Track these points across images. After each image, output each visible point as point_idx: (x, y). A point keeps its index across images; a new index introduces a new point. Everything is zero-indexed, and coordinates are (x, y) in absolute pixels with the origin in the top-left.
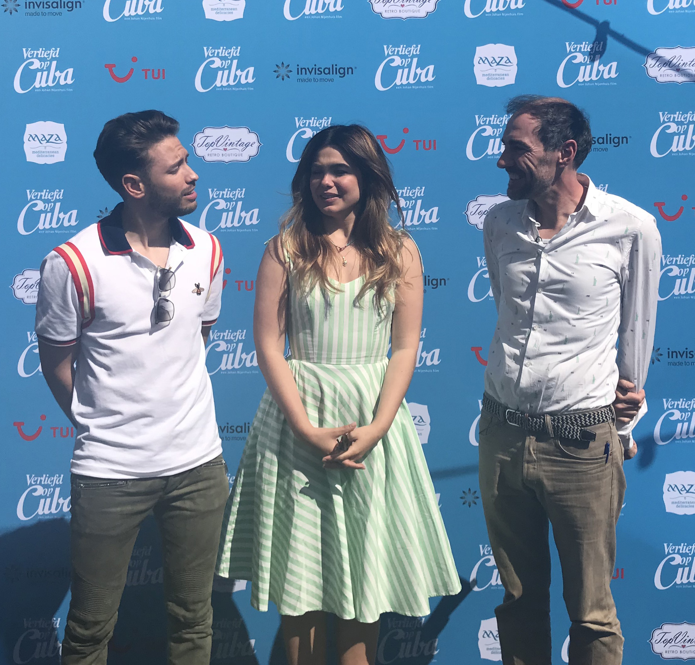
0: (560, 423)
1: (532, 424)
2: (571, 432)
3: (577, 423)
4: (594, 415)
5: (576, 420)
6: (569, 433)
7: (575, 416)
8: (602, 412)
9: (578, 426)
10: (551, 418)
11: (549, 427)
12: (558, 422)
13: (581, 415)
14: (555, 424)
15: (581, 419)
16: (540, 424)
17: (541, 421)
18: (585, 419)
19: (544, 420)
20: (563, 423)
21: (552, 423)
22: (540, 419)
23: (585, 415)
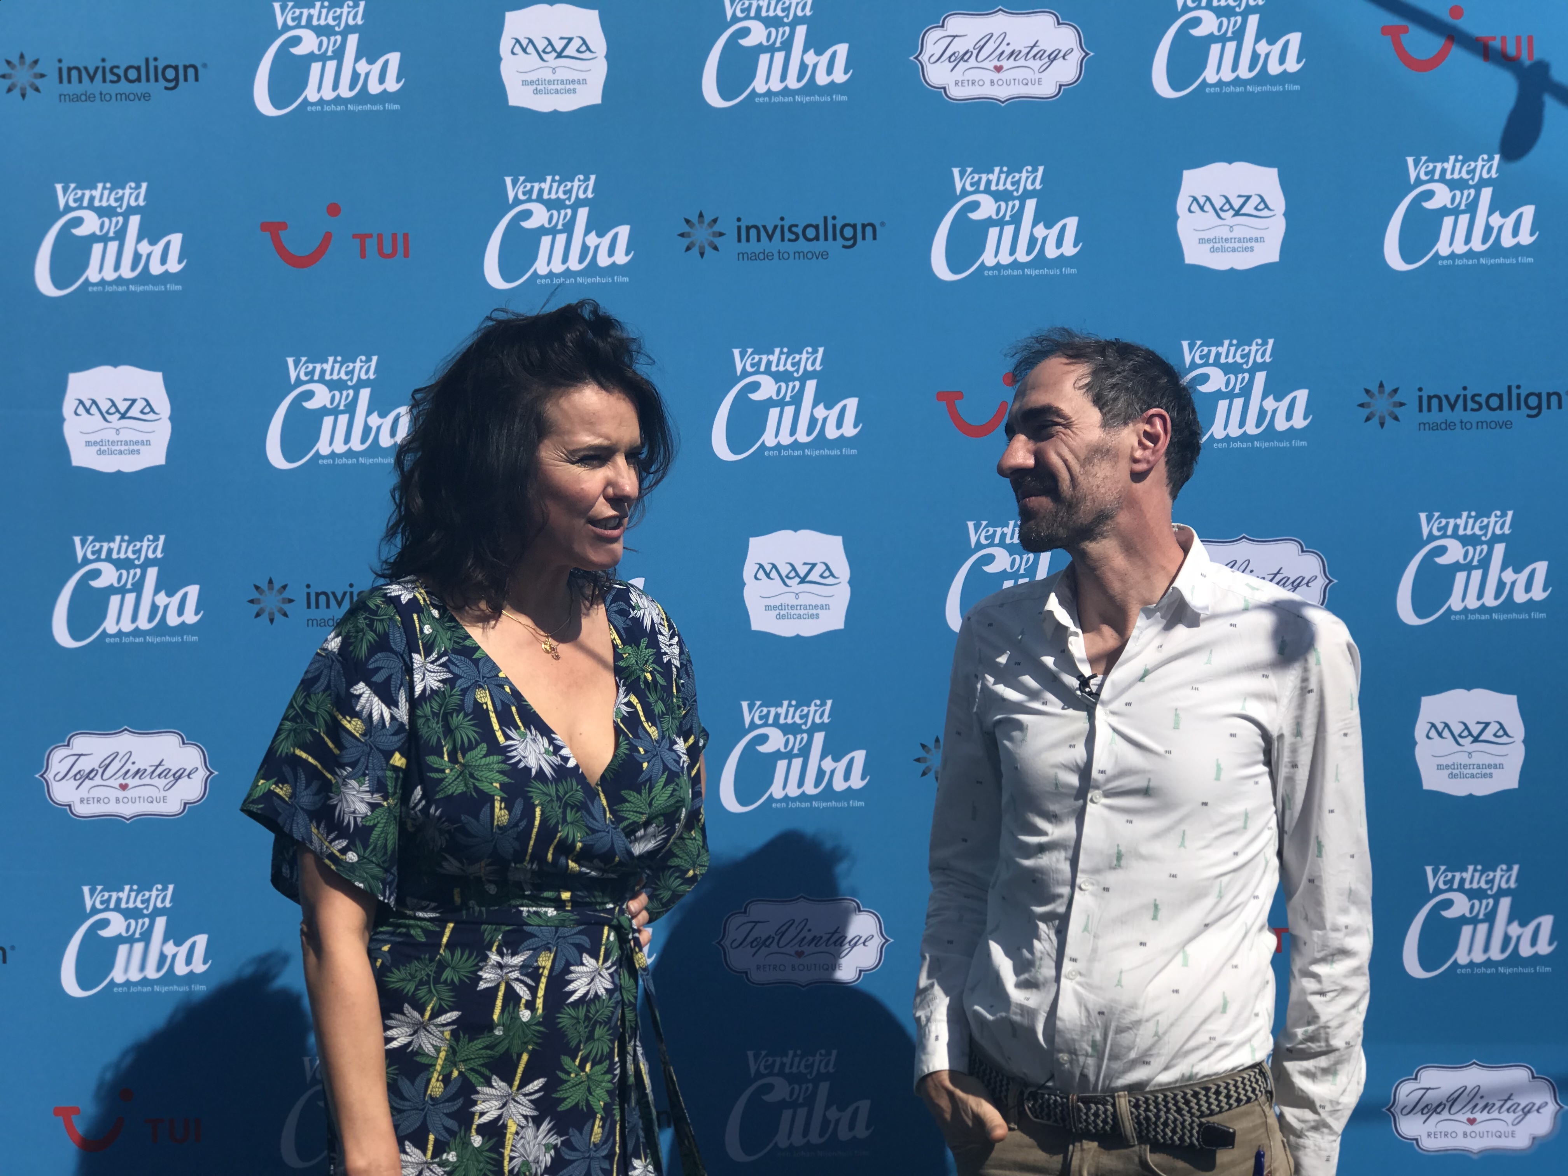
4: (1226, 1088)
9: (1192, 1115)
13: (1197, 1089)
14: (1140, 1114)
15: (1199, 1100)
16: (1107, 1117)
18: (1208, 1098)
19: (1114, 1105)
23: (1207, 1089)
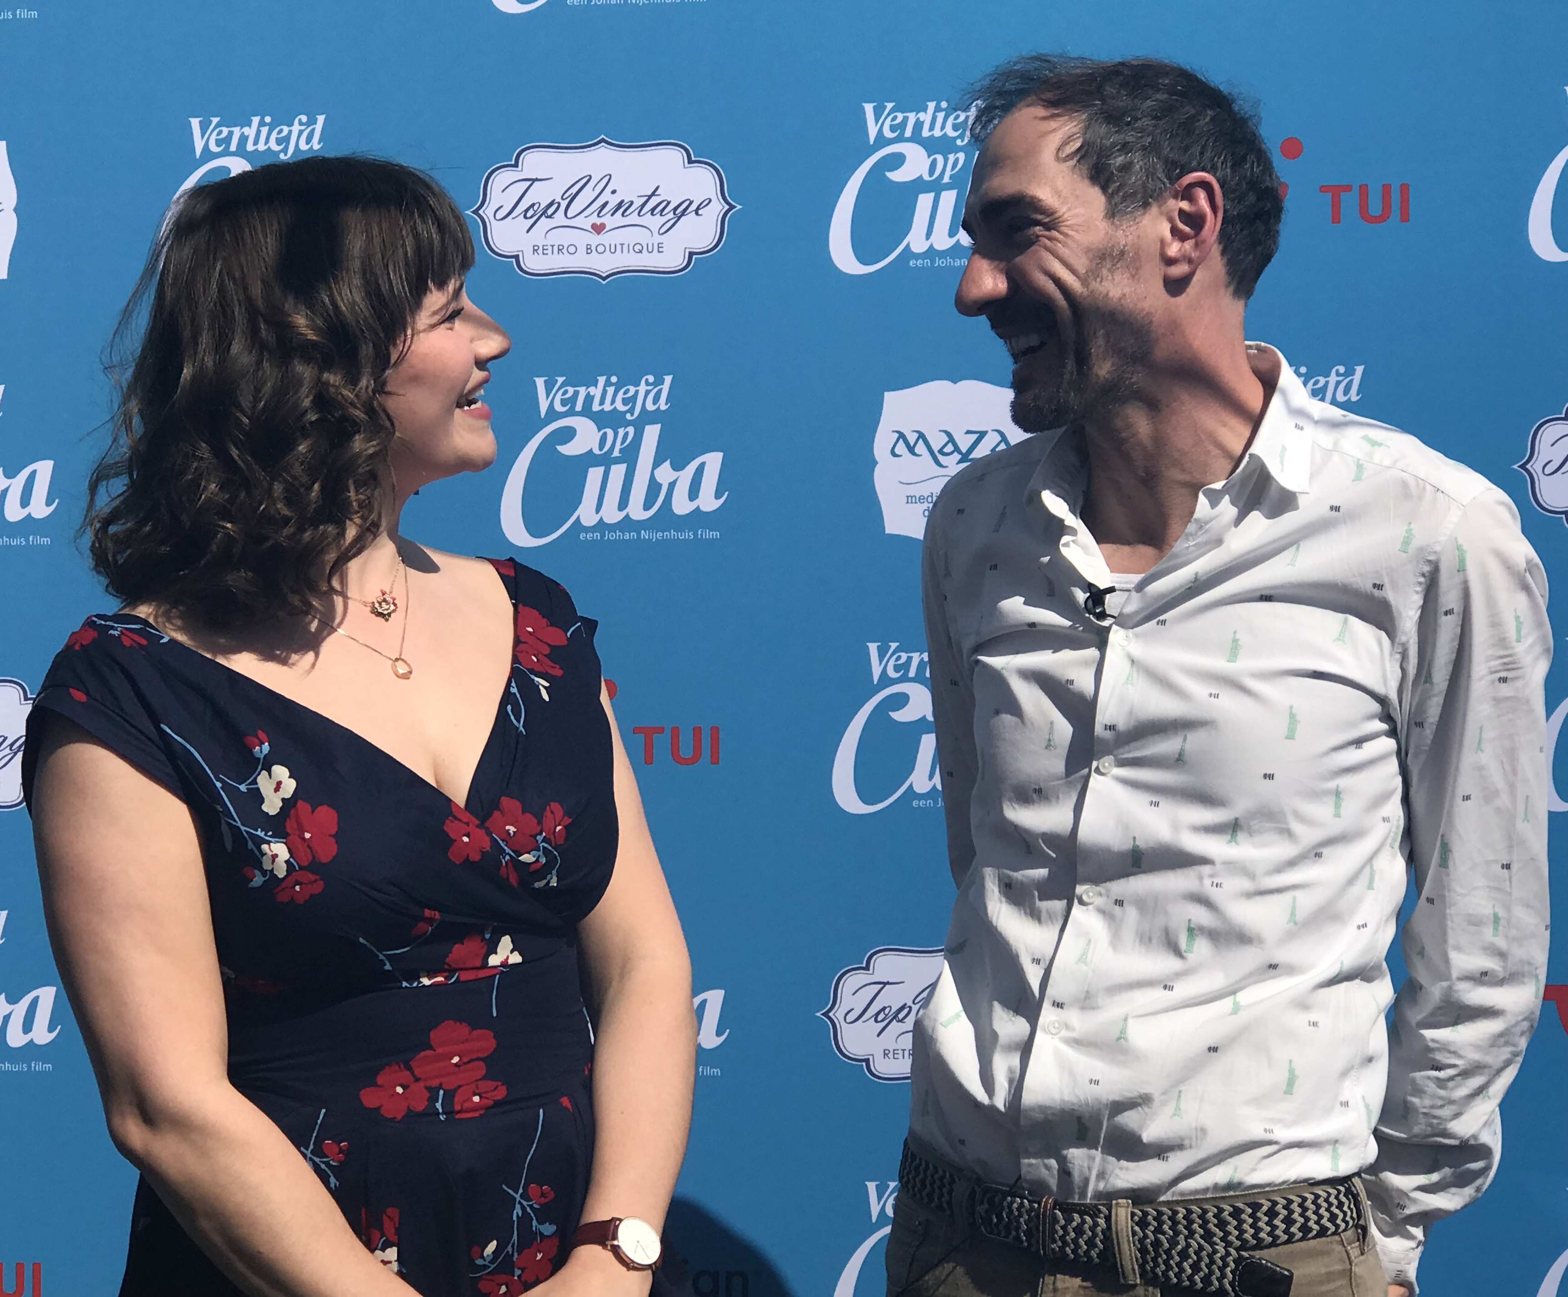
0: (1164, 1233)
1: (1066, 1233)
2: (1203, 1265)
3: (1227, 1233)
5: (1222, 1224)
6: (1195, 1267)
7: (1221, 1210)
8: (1317, 1197)
10: (1133, 1214)
11: (1125, 1247)
12: (1159, 1230)
17: (1096, 1224)
20: (1177, 1233)
21: (1134, 1233)
22: (1094, 1217)
